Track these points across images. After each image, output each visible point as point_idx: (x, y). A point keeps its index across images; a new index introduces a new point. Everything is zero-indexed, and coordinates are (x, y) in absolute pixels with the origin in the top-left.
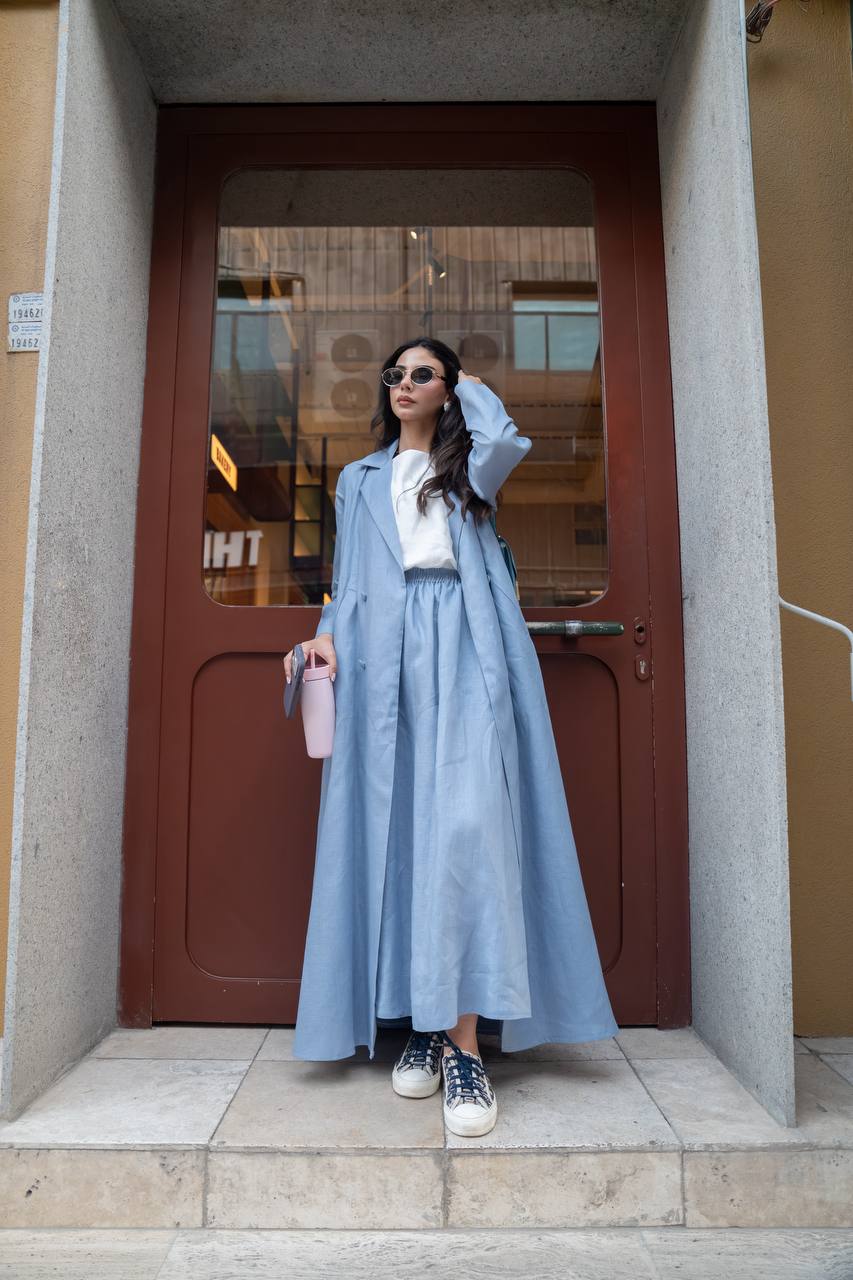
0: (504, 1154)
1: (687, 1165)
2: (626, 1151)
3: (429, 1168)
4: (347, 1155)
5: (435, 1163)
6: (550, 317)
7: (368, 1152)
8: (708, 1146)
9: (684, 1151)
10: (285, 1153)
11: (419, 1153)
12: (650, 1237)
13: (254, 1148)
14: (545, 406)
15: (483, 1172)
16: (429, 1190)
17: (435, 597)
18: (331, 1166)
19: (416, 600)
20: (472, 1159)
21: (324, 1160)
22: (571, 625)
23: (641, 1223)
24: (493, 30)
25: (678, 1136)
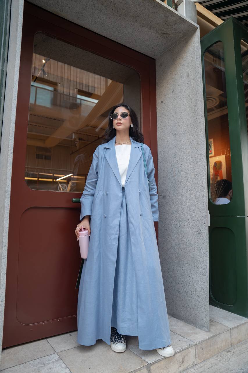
0: (162, 360)
1: (196, 348)
2: (185, 349)
3: (145, 371)
5: (147, 370)
8: (200, 342)
9: (196, 345)
11: (143, 368)
12: (192, 370)
15: (157, 367)
20: (155, 364)
23: (189, 367)
24: (132, 26)
25: (192, 342)
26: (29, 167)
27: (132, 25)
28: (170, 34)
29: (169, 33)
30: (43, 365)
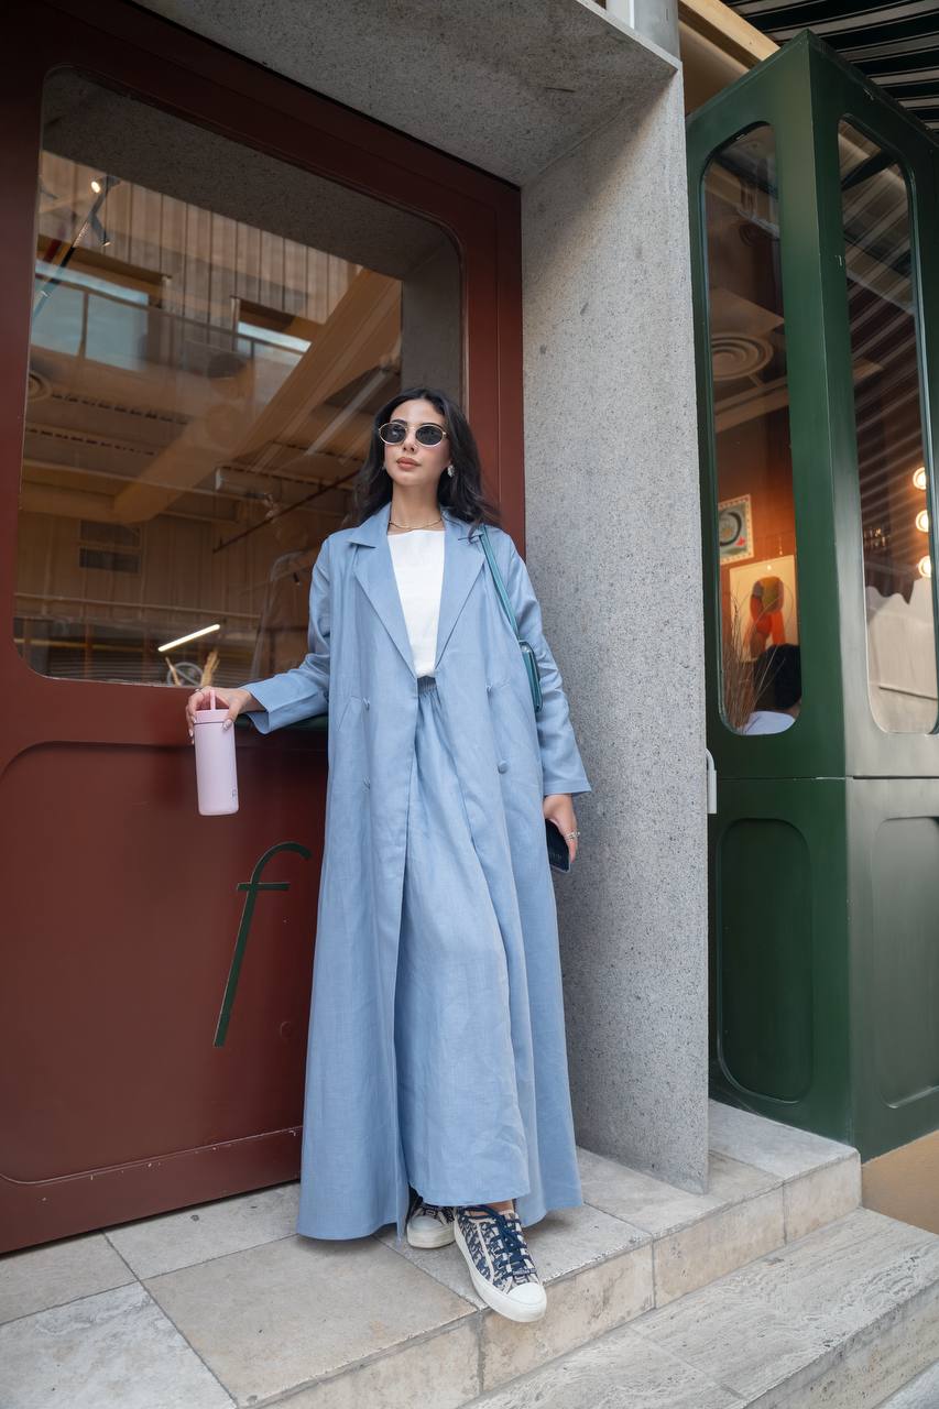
1: (657, 1251)
2: (616, 1256)
3: (465, 1337)
4: (389, 1356)
7: (411, 1343)
8: (669, 1230)
9: (654, 1241)
10: (326, 1381)
11: (457, 1324)
12: (640, 1328)
13: (294, 1388)
16: (466, 1361)
18: (375, 1376)
21: (367, 1372)
23: (628, 1319)
24: (429, 56)
25: (643, 1230)
27: (425, 53)
28: (572, 91)
29: (567, 86)
30: (88, 1325)
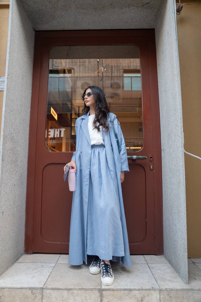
0: (116, 290)
1: (161, 294)
2: (146, 290)
3: (97, 293)
4: (77, 290)
5: (99, 292)
6: (132, 78)
7: (82, 289)
8: (167, 289)
9: (160, 290)
10: (62, 289)
11: (95, 290)
13: (54, 288)
14: (131, 99)
15: (110, 295)
16: (97, 299)
17: (99, 152)
18: (73, 293)
19: (94, 152)
20: (108, 291)
21: (71, 291)
22: (134, 157)
25: (159, 286)
26: (134, 138)
27: (114, 12)
28: (149, 3)
